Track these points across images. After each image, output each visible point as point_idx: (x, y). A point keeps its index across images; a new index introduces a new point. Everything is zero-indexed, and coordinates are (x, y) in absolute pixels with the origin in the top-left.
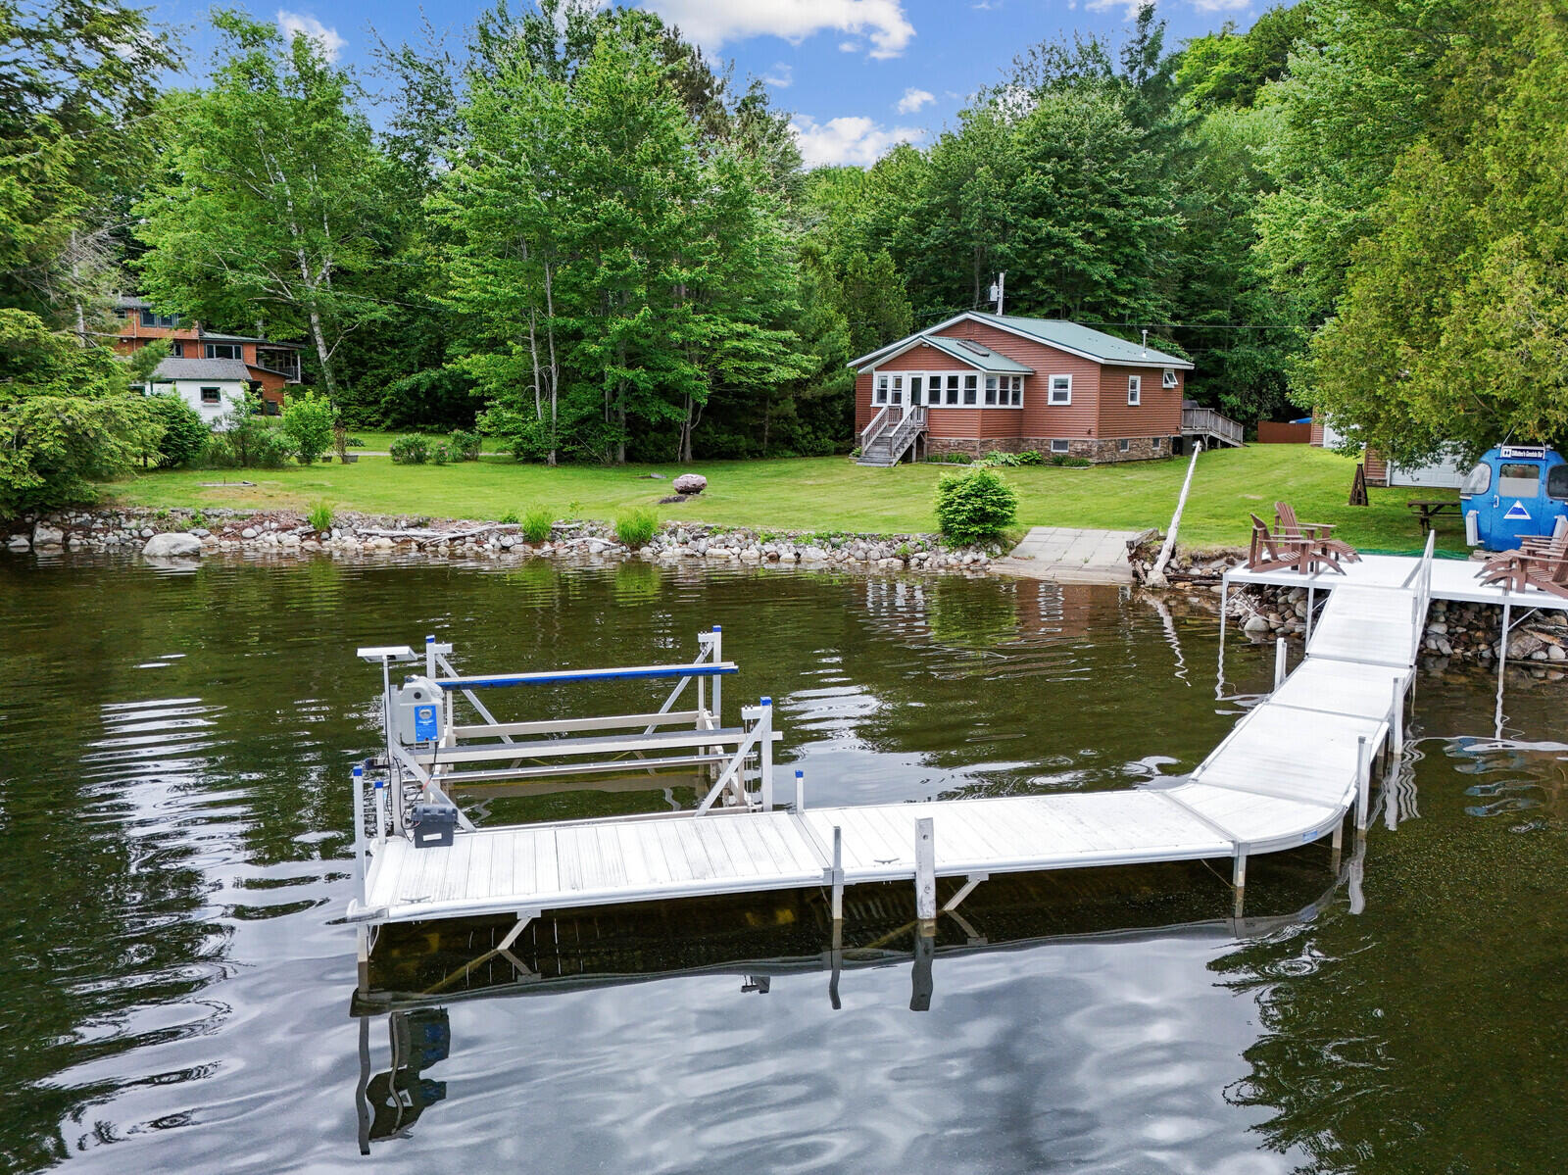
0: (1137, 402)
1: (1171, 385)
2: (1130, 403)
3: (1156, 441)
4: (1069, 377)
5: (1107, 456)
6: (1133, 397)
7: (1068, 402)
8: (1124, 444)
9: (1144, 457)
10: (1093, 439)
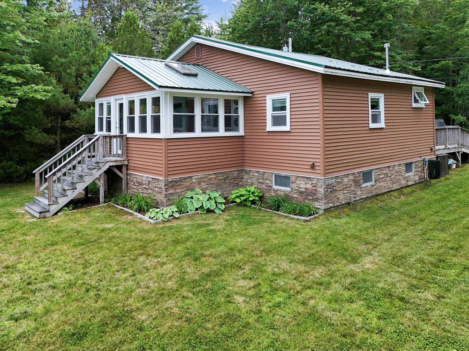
0: (382, 124)
1: (422, 104)
2: (372, 126)
3: (408, 167)
4: (286, 96)
5: (342, 197)
6: (375, 119)
7: (287, 128)
8: (367, 176)
9: (396, 186)
10: (318, 177)
